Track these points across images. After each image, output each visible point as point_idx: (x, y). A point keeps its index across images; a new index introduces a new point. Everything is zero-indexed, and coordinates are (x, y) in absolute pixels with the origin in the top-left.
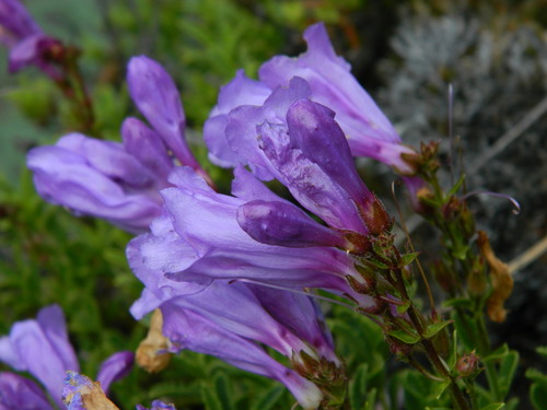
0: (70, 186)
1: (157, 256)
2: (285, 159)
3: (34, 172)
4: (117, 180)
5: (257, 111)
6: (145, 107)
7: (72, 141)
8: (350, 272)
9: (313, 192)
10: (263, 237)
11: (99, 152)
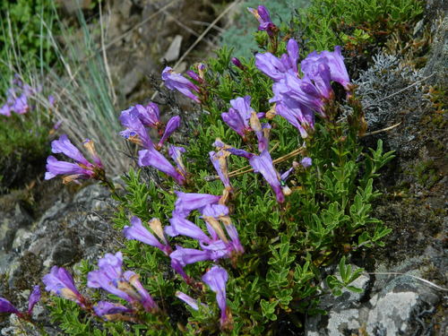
0: (264, 65)
1: (279, 88)
2: (316, 75)
3: (257, 59)
4: (276, 68)
5: (314, 62)
6: (290, 52)
7: (268, 55)
8: (322, 106)
9: (320, 85)
10: (304, 90)
11: (274, 59)
